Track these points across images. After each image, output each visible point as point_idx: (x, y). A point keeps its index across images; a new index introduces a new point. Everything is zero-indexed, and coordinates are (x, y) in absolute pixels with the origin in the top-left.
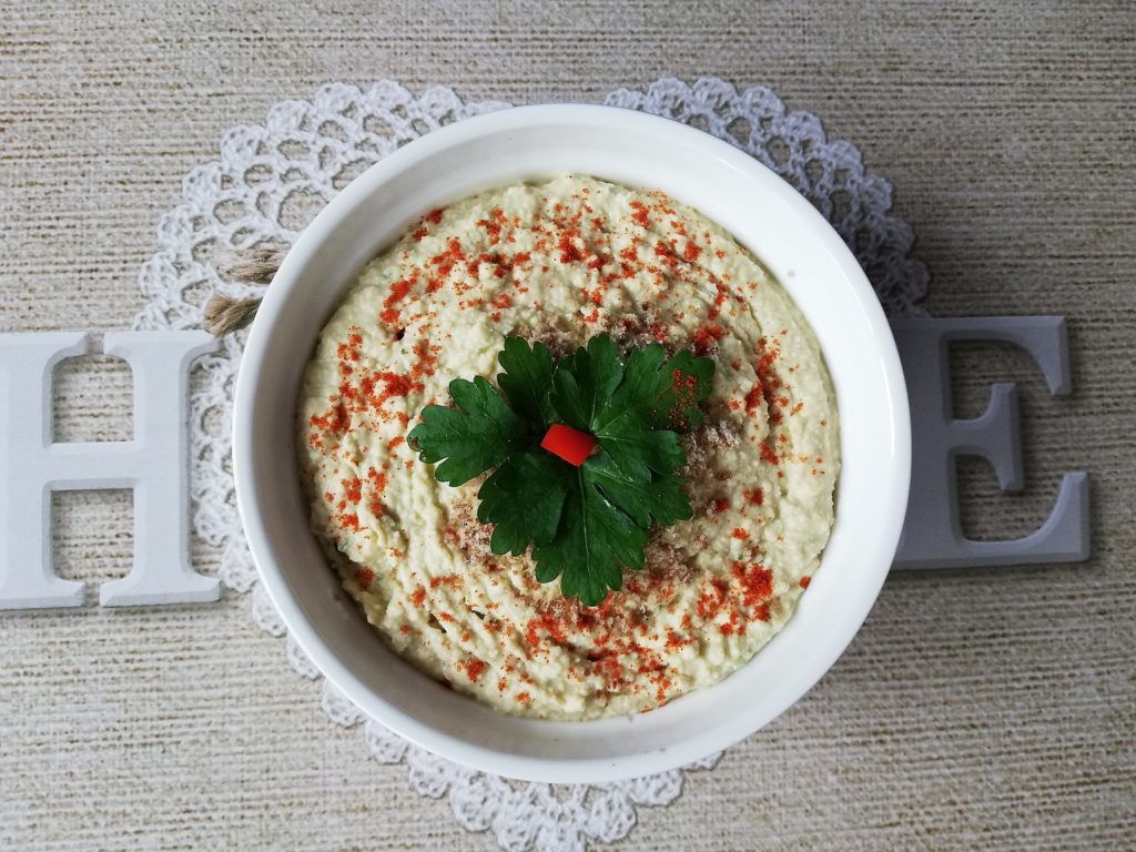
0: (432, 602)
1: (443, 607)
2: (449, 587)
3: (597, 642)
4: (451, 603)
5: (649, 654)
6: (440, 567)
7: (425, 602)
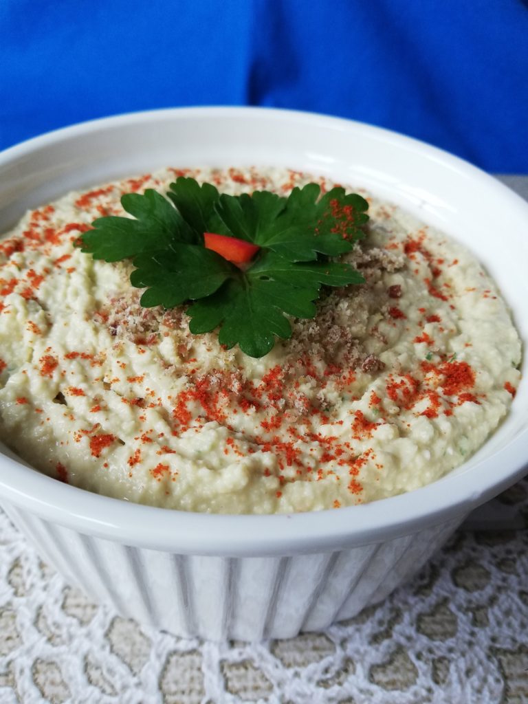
0: (63, 375)
1: (75, 381)
2: (87, 362)
3: (265, 425)
4: (86, 379)
5: (334, 443)
6: (82, 342)
7: (56, 374)
